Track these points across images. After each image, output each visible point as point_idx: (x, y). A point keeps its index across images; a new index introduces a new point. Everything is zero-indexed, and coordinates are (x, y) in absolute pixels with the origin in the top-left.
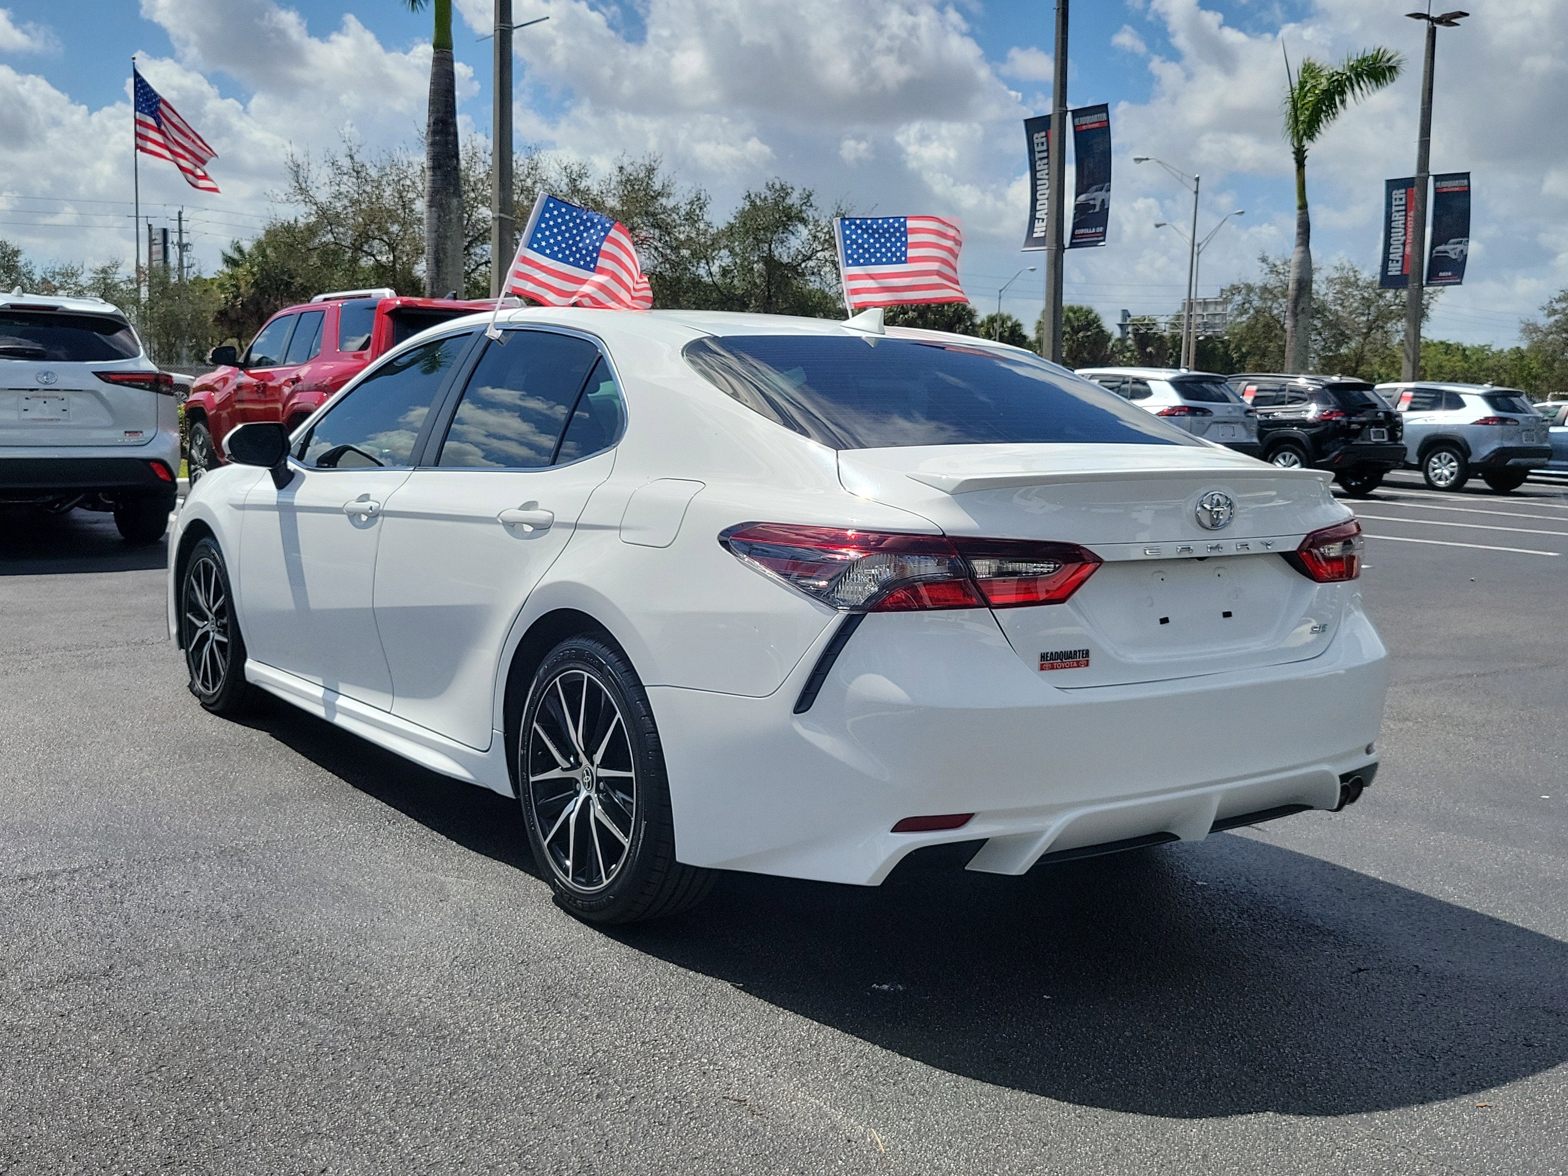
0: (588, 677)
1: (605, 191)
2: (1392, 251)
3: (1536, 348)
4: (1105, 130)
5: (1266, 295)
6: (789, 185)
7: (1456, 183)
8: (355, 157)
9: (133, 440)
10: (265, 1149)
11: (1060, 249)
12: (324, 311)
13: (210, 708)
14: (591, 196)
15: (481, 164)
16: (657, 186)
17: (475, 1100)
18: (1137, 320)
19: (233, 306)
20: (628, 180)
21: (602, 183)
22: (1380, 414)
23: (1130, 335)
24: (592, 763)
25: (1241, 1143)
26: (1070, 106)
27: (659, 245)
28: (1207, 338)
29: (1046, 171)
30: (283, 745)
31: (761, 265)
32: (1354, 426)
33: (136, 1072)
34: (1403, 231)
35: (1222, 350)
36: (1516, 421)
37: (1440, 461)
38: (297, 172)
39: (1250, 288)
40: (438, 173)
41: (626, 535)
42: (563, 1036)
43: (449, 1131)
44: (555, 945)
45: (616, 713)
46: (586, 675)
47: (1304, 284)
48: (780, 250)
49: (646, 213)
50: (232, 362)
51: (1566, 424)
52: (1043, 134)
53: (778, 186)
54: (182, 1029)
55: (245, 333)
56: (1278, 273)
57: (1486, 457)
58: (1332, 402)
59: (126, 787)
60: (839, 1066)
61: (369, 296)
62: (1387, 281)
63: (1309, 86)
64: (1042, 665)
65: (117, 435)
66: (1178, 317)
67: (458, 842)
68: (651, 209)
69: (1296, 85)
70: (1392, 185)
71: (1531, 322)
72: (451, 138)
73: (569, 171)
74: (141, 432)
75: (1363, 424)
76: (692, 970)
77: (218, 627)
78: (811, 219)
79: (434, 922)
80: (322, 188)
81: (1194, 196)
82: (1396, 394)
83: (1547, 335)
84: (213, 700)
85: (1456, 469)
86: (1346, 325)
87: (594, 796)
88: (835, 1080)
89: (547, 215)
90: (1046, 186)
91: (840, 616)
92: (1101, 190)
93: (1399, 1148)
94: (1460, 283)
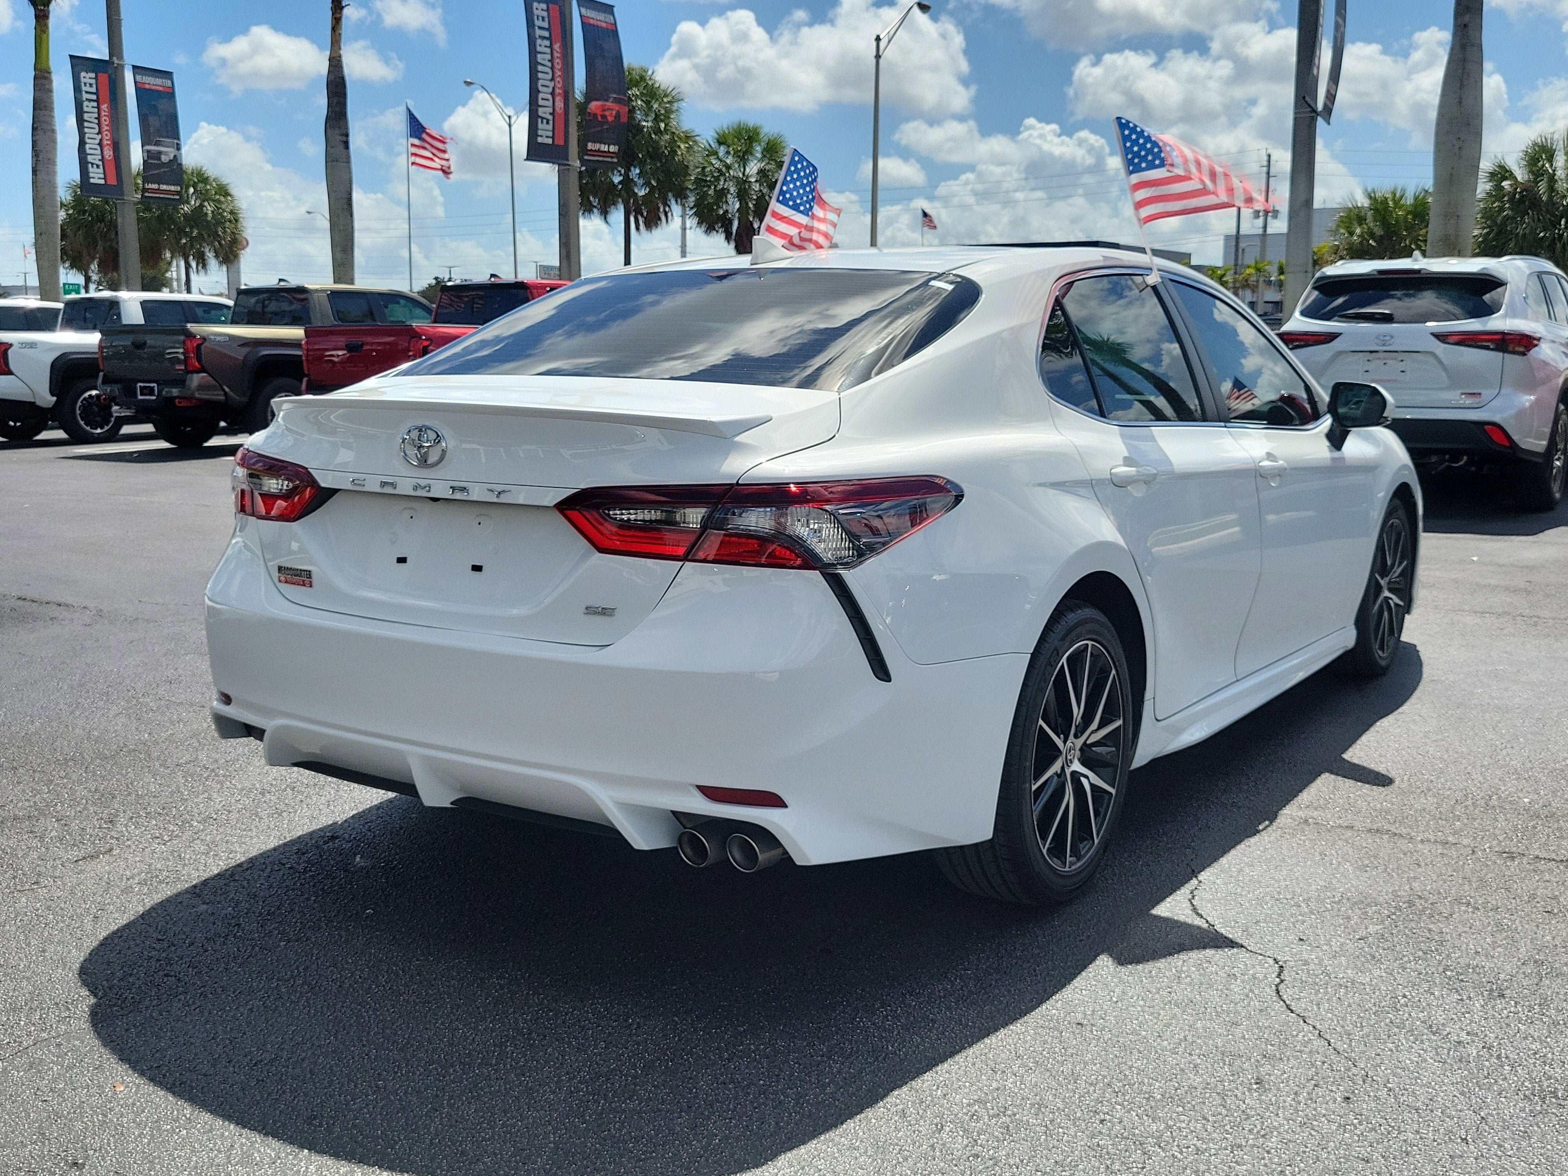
9: (1469, 401)
64: (279, 577)
65: (1454, 396)
74: (1480, 394)
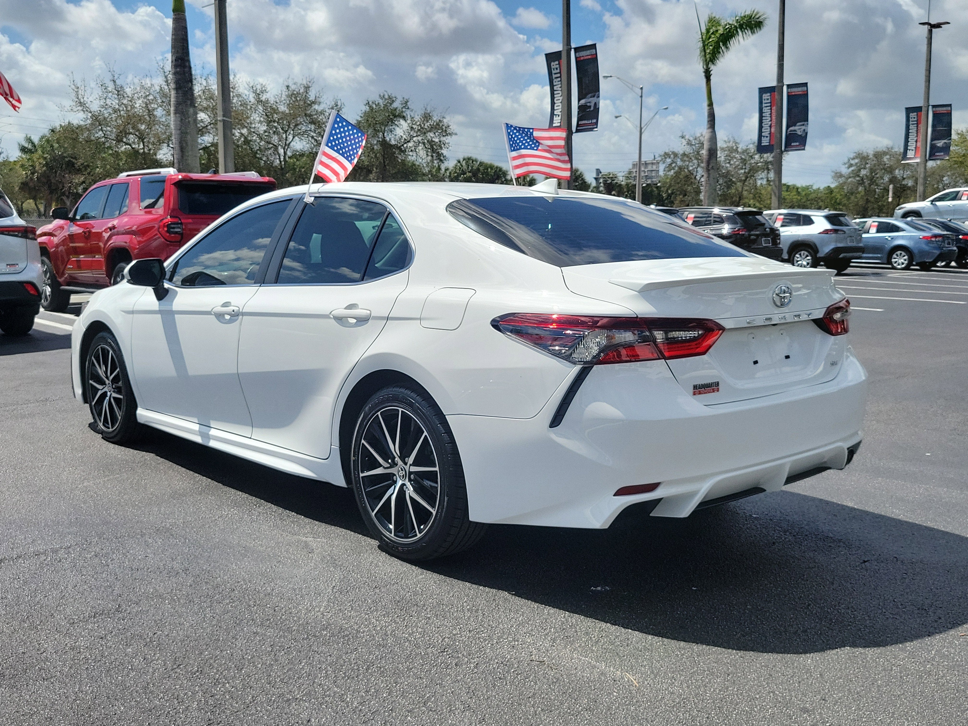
0: (402, 411)
1: (278, 101)
2: (763, 130)
3: (841, 187)
4: (594, 60)
5: (685, 158)
6: (393, 95)
7: (800, 89)
8: (117, 81)
9: (12, 269)
10: (267, 711)
11: (570, 134)
12: (129, 183)
13: (111, 440)
14: (269, 105)
15: (199, 85)
16: (312, 98)
17: (383, 672)
18: (606, 175)
19: (32, 179)
20: (293, 94)
21: (276, 97)
22: (767, 229)
23: (602, 184)
24: (406, 464)
25: (838, 666)
26: (573, 45)
27: (315, 135)
28: (648, 185)
29: (560, 86)
30: (167, 461)
31: (379, 146)
32: (752, 237)
33: (165, 670)
34: (769, 118)
35: (656, 192)
36: (843, 231)
37: (801, 256)
38: (77, 92)
39: (676, 155)
40: (180, 92)
41: (425, 323)
42: (420, 630)
43: (375, 692)
44: (391, 576)
45: (423, 432)
46: (400, 410)
47: (712, 152)
48: (390, 136)
49: (305, 114)
50: (64, 216)
51: (870, 232)
52: (557, 62)
53: (386, 97)
54: (182, 641)
55: (38, 196)
56: (691, 145)
57: (827, 253)
58: (739, 223)
59: (77, 492)
60: (591, 638)
61: (159, 173)
62: (761, 149)
63: (711, 31)
64: (694, 392)
66: (630, 173)
67: (305, 516)
68: (308, 112)
69: (704, 30)
70: (762, 91)
71: (838, 171)
72: (187, 69)
73: (254, 89)
74: (17, 264)
75: (757, 236)
76: (481, 586)
77: (114, 389)
78: (409, 116)
79: (311, 566)
80: (94, 102)
81: (640, 99)
82: (774, 217)
83: (847, 179)
84: (112, 435)
85: (810, 261)
86: (732, 176)
87: (408, 484)
88: (592, 646)
89: (336, 126)
90: (560, 95)
91: (577, 368)
92: (594, 96)
93: (926, 663)
94: (804, 149)
